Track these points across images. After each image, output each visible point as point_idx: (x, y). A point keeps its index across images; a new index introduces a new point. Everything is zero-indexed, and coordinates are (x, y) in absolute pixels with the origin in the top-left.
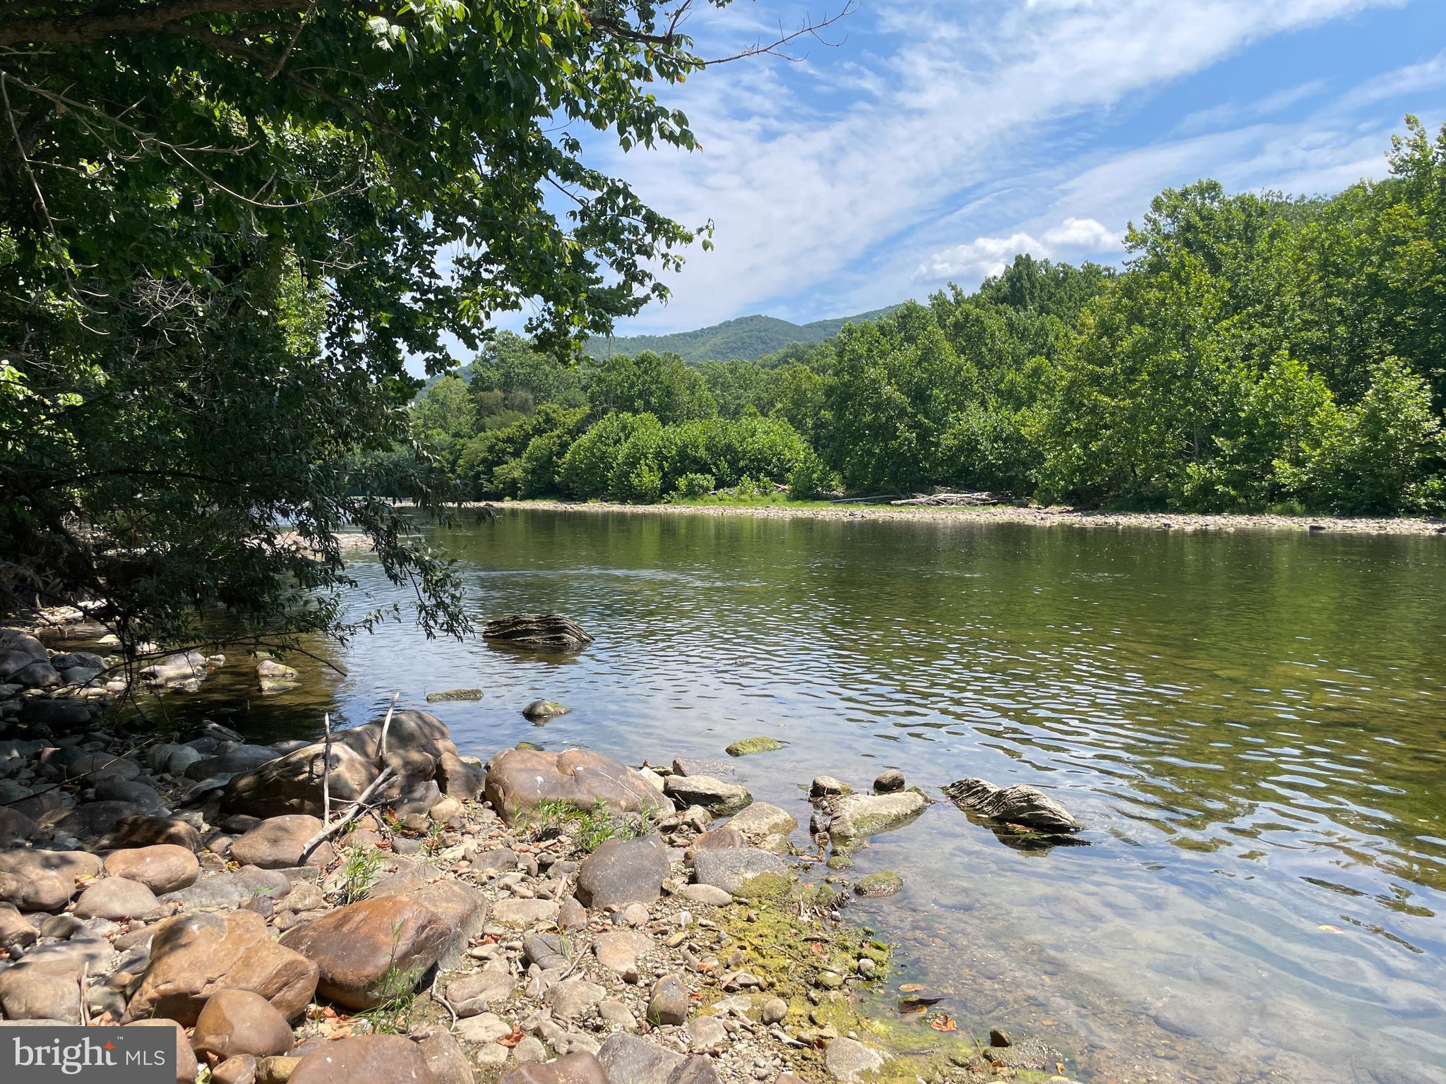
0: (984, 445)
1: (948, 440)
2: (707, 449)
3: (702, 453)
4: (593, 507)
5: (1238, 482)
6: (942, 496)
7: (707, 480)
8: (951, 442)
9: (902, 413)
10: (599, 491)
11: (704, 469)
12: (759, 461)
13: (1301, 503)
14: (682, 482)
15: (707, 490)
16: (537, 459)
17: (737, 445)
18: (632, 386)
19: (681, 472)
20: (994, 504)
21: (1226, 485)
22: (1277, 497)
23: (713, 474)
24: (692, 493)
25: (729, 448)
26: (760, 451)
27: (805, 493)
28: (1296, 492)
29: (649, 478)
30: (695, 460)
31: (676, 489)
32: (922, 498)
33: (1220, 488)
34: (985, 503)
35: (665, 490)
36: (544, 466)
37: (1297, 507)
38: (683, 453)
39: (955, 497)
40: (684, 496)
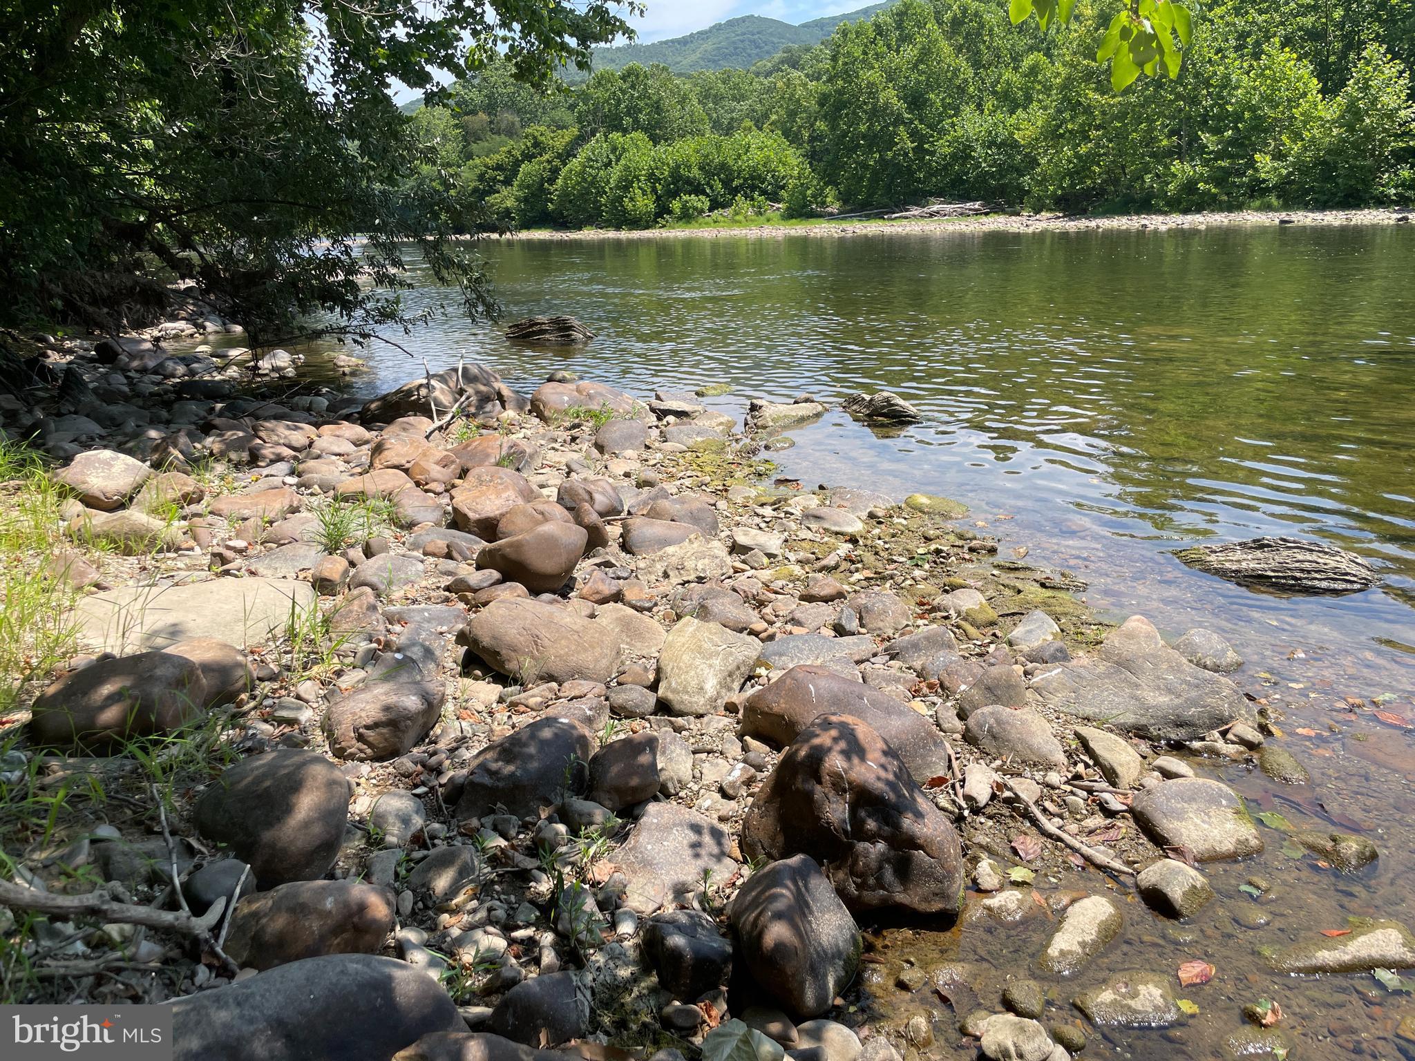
0: (978, 152)
1: (943, 147)
2: (701, 168)
3: (695, 172)
4: (588, 234)
5: (1220, 179)
6: (935, 208)
7: (701, 202)
8: (947, 150)
9: (899, 120)
10: (594, 219)
11: (698, 190)
12: (752, 178)
13: (1278, 197)
14: (676, 205)
15: (701, 211)
16: (528, 187)
17: (731, 163)
18: (619, 102)
19: (675, 194)
20: (986, 214)
21: (1206, 183)
22: (1256, 193)
23: (708, 196)
24: (687, 216)
25: (723, 166)
26: (755, 169)
27: (801, 211)
28: (1275, 187)
29: (643, 203)
30: (688, 181)
31: (670, 212)
32: (916, 211)
33: (1201, 186)
34: (977, 213)
35: (659, 215)
36: (535, 196)
37: (1274, 201)
38: (676, 175)
39: (948, 208)
40: (680, 219)
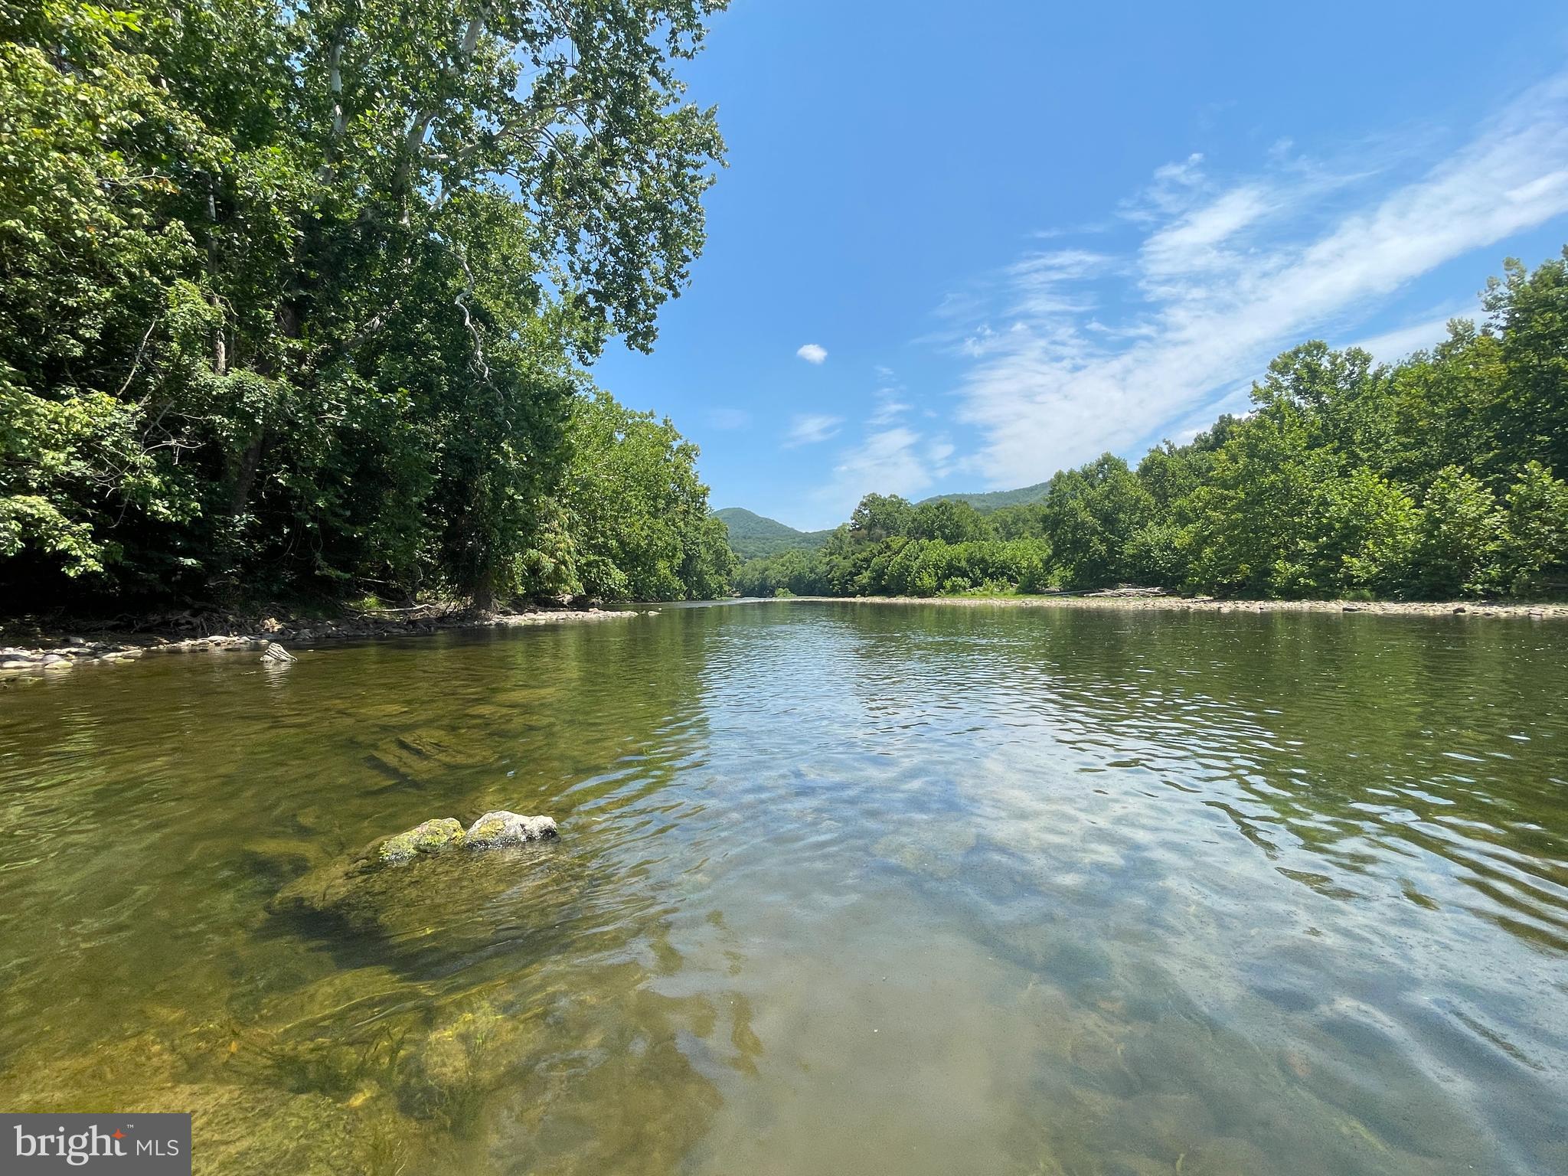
0: (1156, 553)
1: (1129, 549)
2: (968, 561)
3: (963, 564)
4: (901, 600)
5: (1320, 575)
6: (1123, 590)
7: (967, 582)
8: (1131, 552)
9: (1094, 532)
10: (902, 591)
11: (964, 574)
12: (1002, 567)
13: (1371, 591)
14: (948, 584)
15: (965, 588)
16: (876, 571)
17: (987, 557)
18: (933, 522)
19: (948, 577)
20: (1164, 596)
21: (1305, 578)
22: (1351, 586)
23: (970, 578)
24: (954, 590)
25: (983, 560)
26: (1004, 562)
27: (1030, 588)
28: (1367, 582)
29: (929, 581)
30: (959, 569)
31: (944, 588)
32: (1108, 592)
33: (1302, 580)
34: (1156, 595)
35: (940, 587)
36: (880, 574)
37: (1366, 592)
38: (950, 565)
39: (1133, 591)
40: (948, 593)
